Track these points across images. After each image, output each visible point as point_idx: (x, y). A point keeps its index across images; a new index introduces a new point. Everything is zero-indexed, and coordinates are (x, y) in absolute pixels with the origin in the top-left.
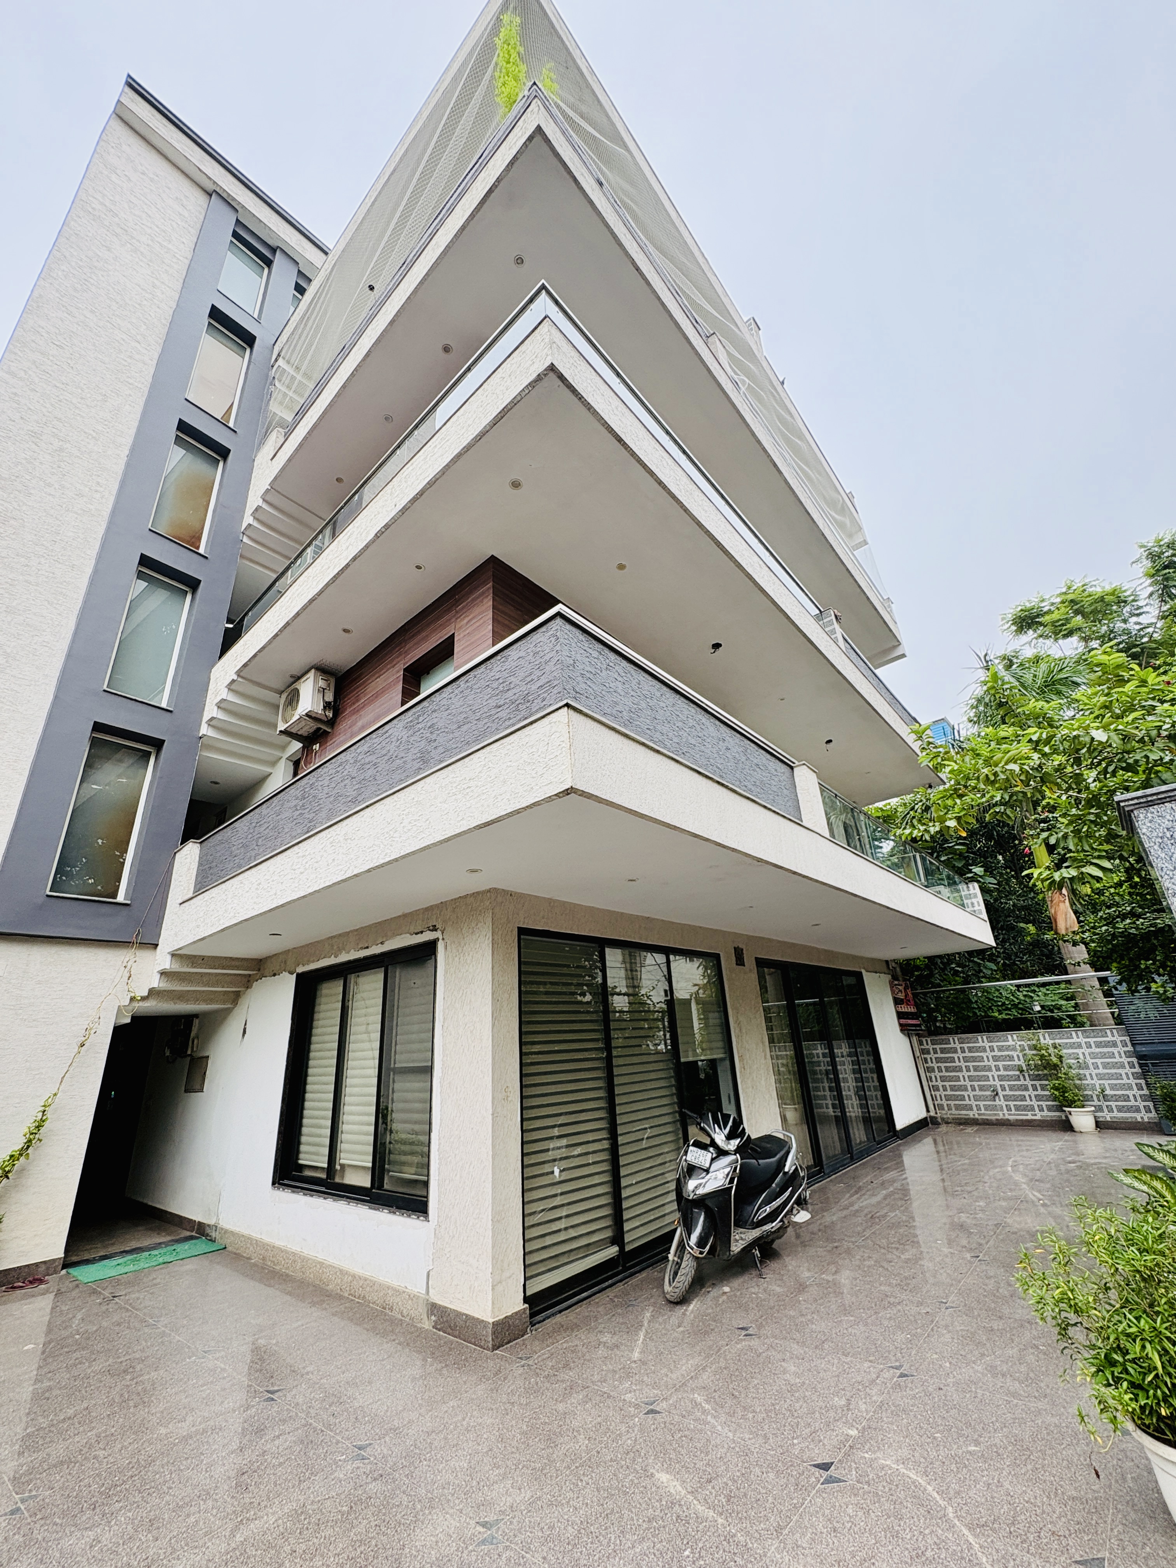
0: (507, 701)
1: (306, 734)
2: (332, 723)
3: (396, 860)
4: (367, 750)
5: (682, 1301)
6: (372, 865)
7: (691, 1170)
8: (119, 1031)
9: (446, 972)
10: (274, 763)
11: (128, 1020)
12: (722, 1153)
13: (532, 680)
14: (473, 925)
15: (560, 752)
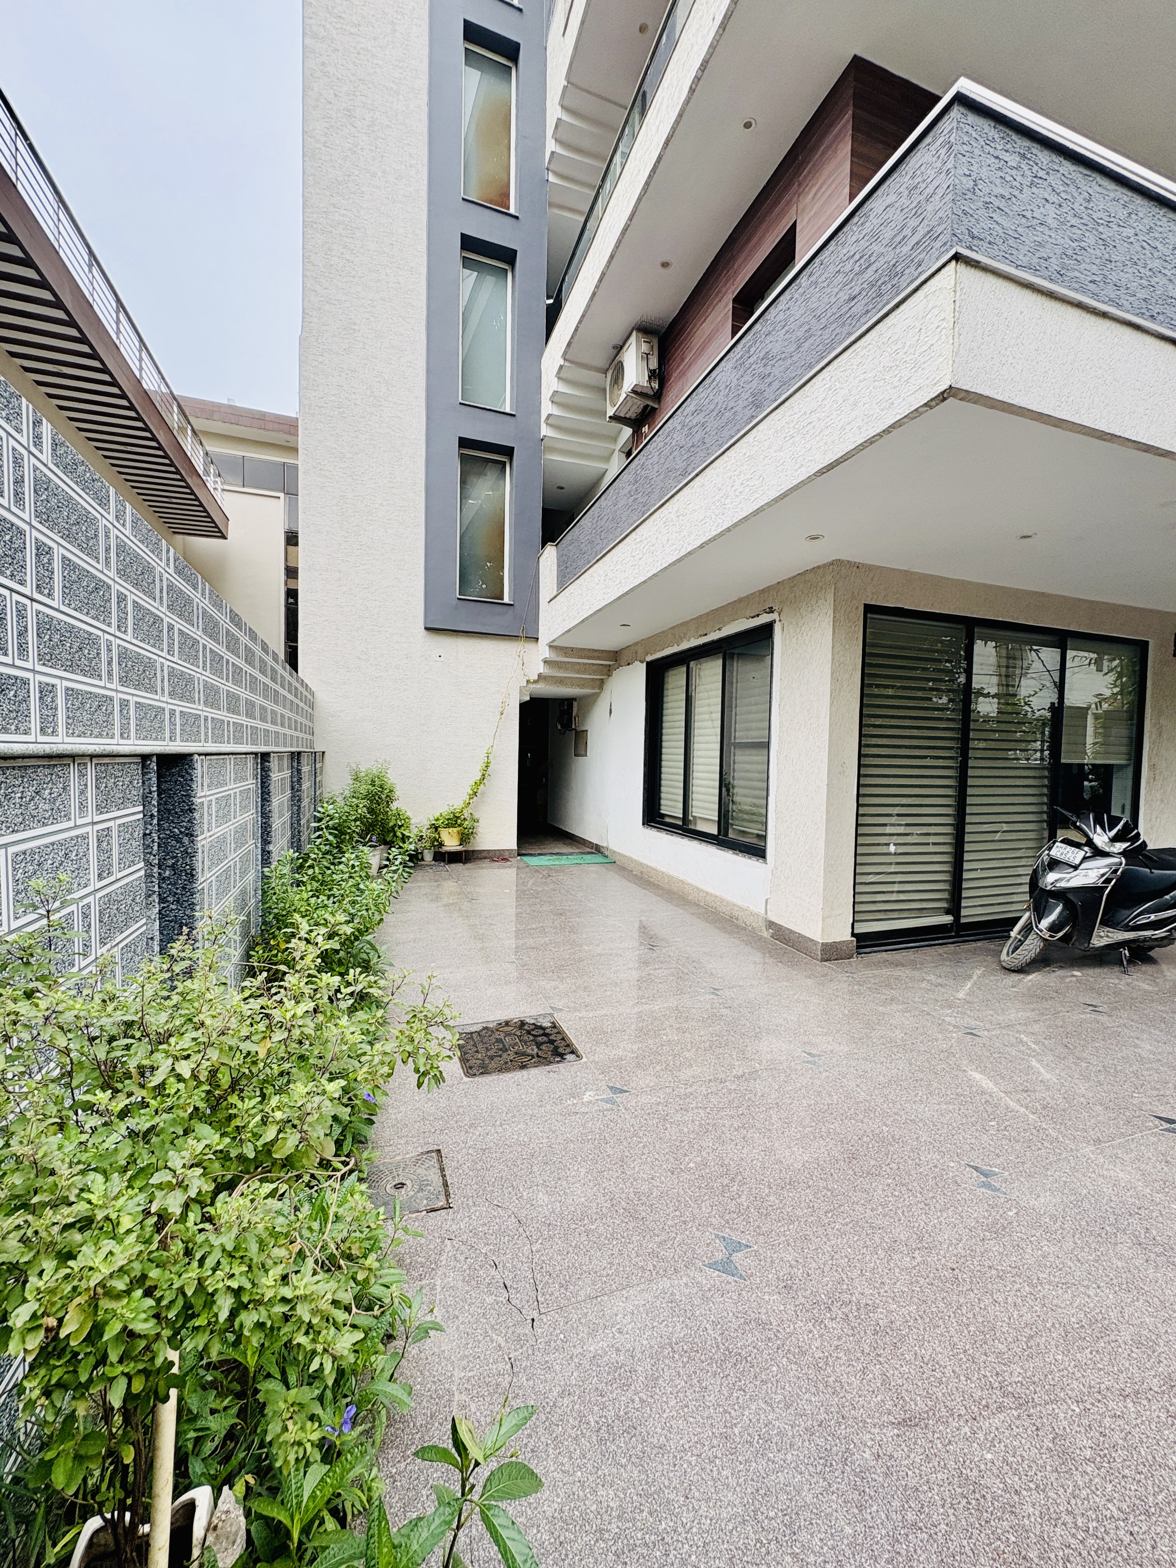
0: (865, 286)
1: (633, 416)
2: (658, 396)
3: (728, 530)
4: (693, 409)
5: (1021, 970)
6: (704, 539)
7: (1054, 864)
8: (523, 706)
9: (783, 654)
10: (607, 459)
11: (528, 698)
12: (1099, 853)
13: (904, 237)
14: (813, 602)
15: (937, 337)
